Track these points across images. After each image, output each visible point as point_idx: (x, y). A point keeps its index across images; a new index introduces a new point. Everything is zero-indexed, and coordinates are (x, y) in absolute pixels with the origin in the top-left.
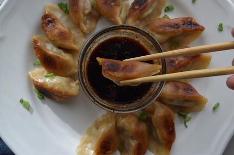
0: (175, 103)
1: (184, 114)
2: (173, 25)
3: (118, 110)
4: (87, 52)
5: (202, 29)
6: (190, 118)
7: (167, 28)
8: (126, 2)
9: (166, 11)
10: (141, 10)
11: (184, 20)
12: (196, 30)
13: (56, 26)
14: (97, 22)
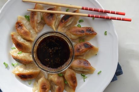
0: (79, 70)
1: (84, 75)
2: (81, 31)
3: (50, 72)
4: (36, 43)
5: (96, 34)
6: (87, 77)
7: (78, 32)
8: (59, 17)
9: (79, 22)
10: (65, 23)
11: (87, 28)
12: (92, 34)
13: (23, 28)
14: (44, 26)
